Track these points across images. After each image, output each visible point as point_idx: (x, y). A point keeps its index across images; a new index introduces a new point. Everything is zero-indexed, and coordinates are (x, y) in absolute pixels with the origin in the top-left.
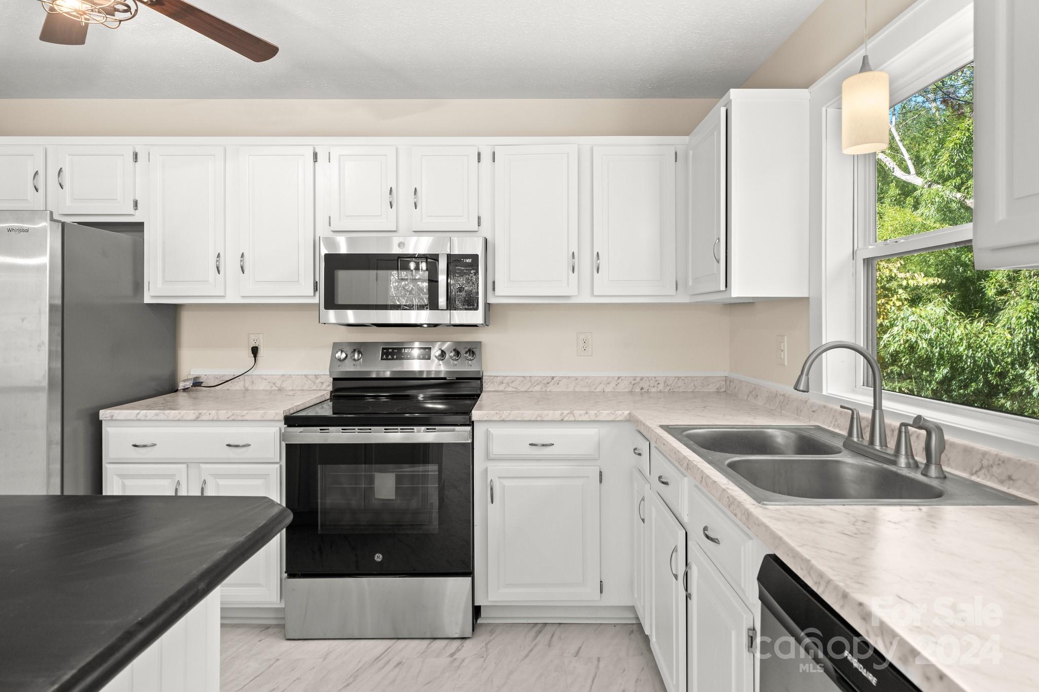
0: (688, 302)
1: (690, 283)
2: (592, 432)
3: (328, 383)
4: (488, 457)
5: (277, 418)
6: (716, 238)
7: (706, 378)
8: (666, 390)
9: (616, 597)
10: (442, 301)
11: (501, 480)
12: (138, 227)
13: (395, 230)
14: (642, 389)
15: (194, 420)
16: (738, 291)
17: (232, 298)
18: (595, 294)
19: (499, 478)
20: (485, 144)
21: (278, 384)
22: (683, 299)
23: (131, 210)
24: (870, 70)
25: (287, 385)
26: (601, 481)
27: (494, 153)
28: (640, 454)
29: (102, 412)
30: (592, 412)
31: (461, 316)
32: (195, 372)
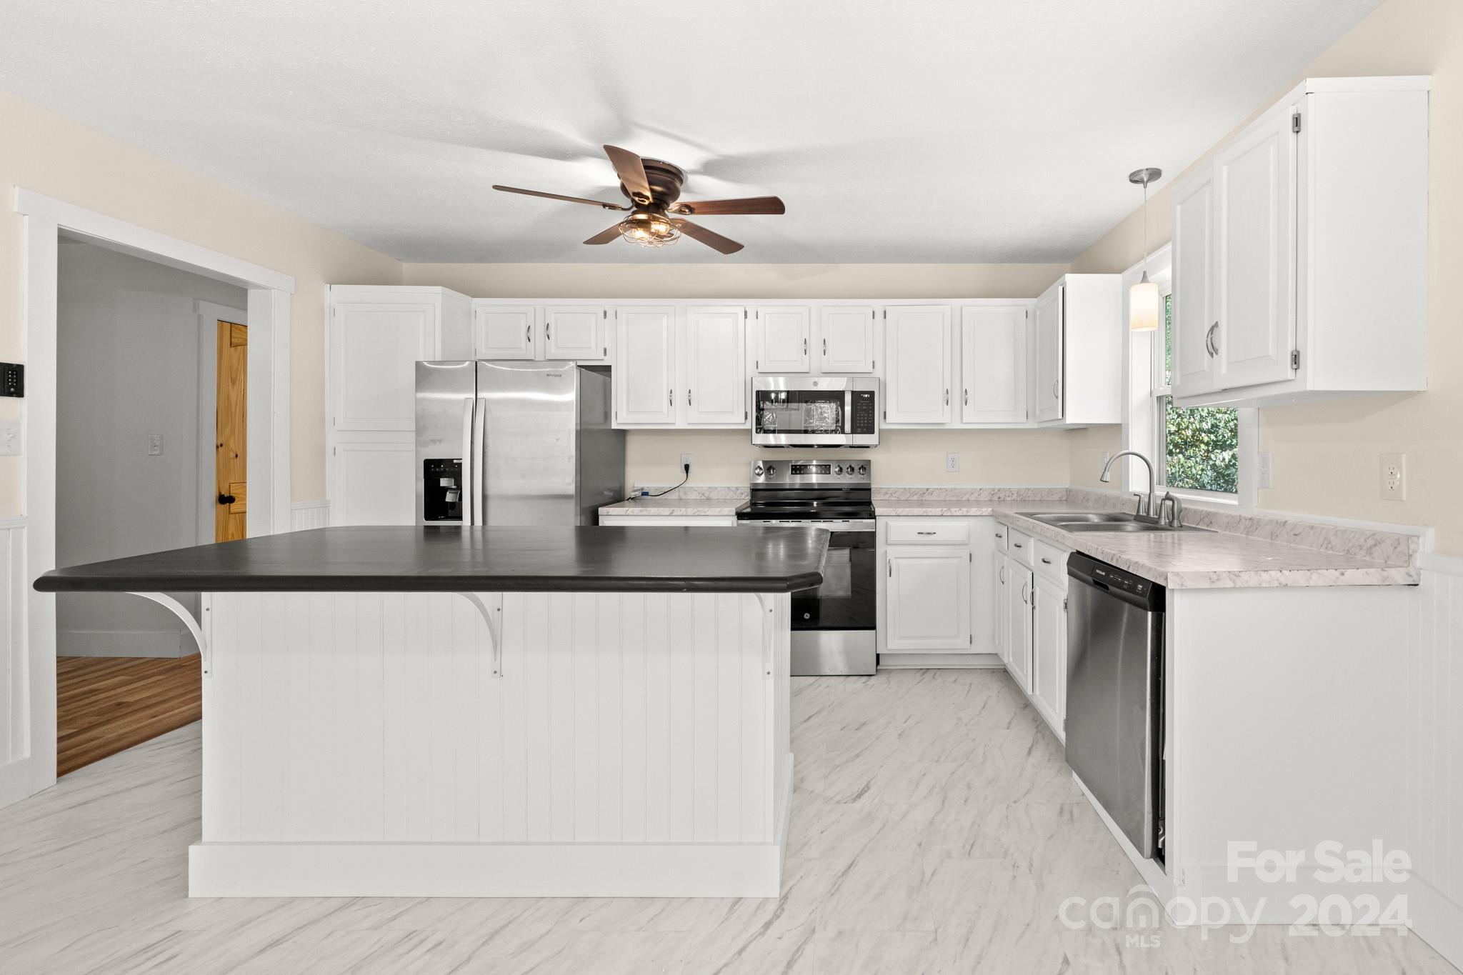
0: (1036, 427)
1: (1038, 413)
2: (963, 523)
3: (746, 494)
4: (887, 543)
5: (730, 514)
6: (1055, 381)
7: (1051, 490)
8: (1019, 499)
9: (982, 646)
10: (848, 427)
11: (898, 560)
12: (607, 369)
13: (808, 371)
14: (999, 498)
15: (669, 516)
16: (1072, 418)
17: (681, 425)
18: (964, 421)
19: (896, 558)
20: (878, 304)
21: (706, 495)
22: (1032, 425)
23: (601, 355)
24: (1148, 282)
25: (714, 495)
26: (971, 561)
27: (885, 312)
28: (1000, 537)
29: (600, 509)
30: (965, 509)
31: (861, 439)
32: (639, 485)
